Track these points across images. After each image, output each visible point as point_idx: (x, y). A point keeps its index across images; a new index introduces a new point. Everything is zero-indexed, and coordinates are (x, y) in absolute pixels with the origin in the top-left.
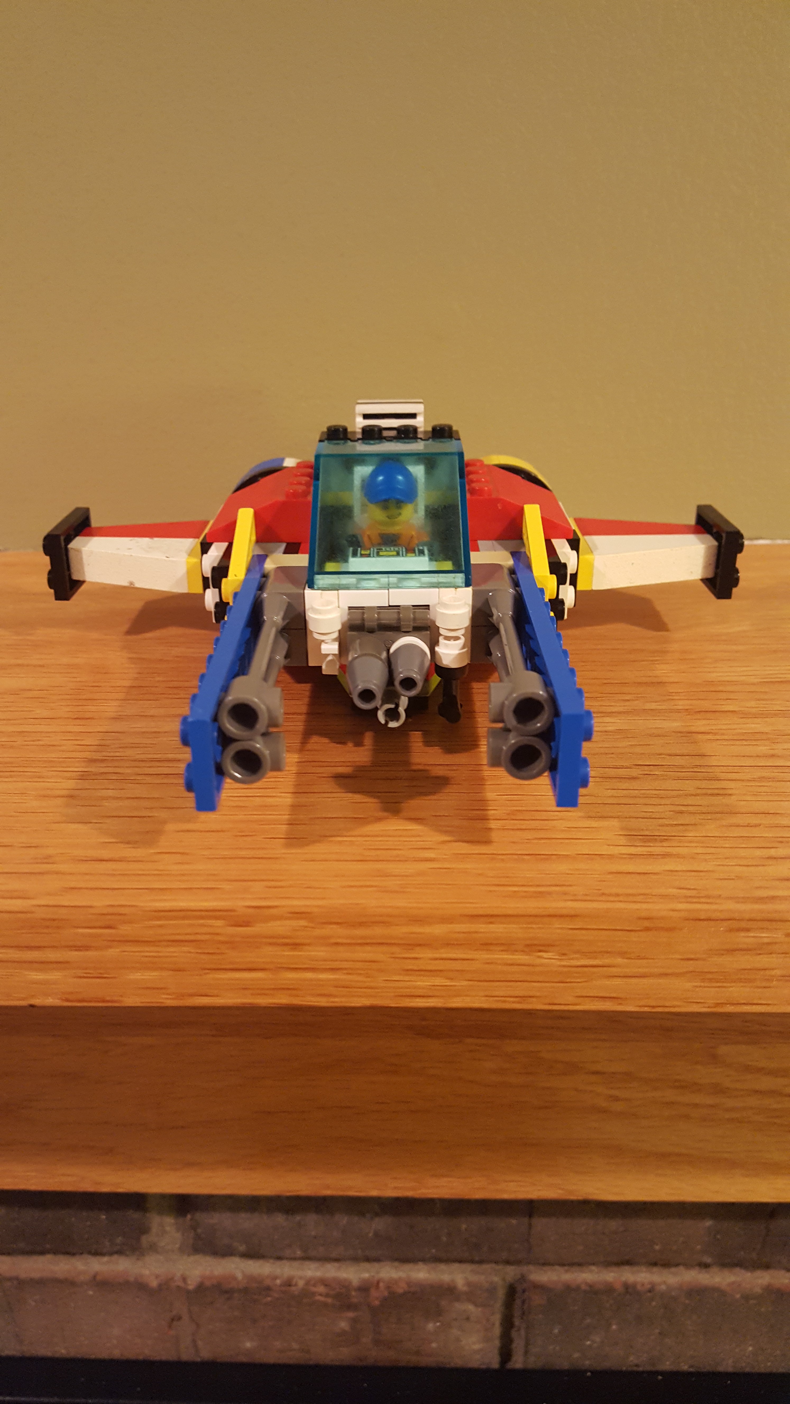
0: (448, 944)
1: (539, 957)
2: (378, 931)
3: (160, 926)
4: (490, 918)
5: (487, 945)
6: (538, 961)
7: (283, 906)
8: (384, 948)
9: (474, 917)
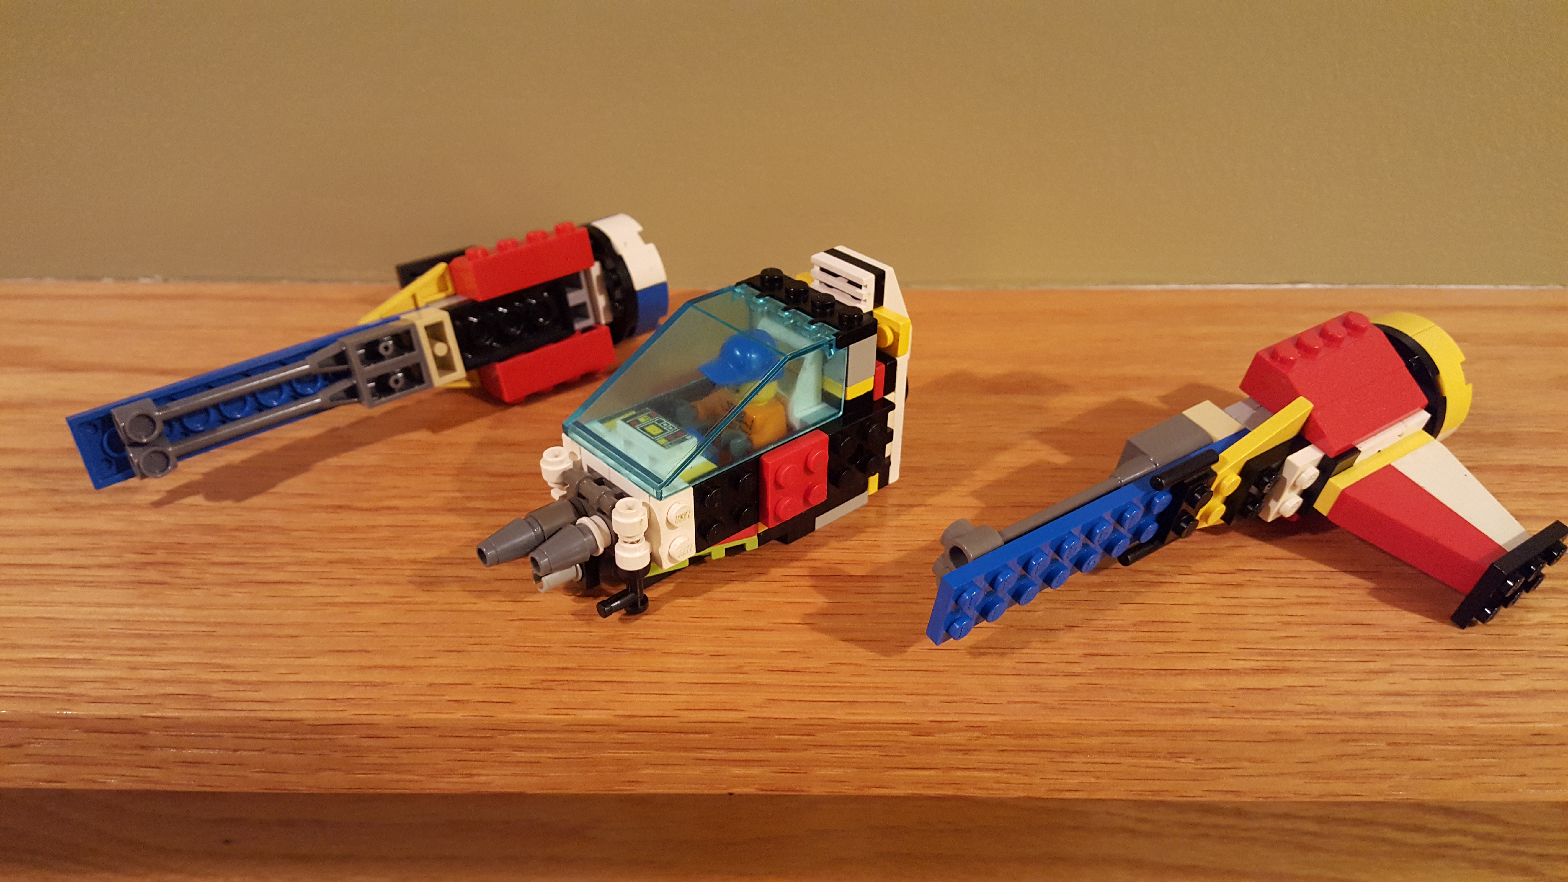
0: (1101, 752)
1: (1178, 762)
2: (1042, 742)
3: (854, 735)
4: (1141, 732)
5: (1134, 753)
6: (1177, 765)
7: (962, 721)
8: (1044, 754)
9: (1127, 732)
